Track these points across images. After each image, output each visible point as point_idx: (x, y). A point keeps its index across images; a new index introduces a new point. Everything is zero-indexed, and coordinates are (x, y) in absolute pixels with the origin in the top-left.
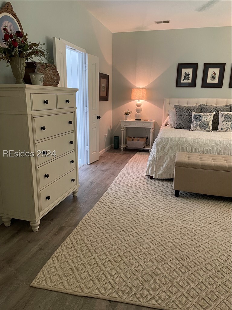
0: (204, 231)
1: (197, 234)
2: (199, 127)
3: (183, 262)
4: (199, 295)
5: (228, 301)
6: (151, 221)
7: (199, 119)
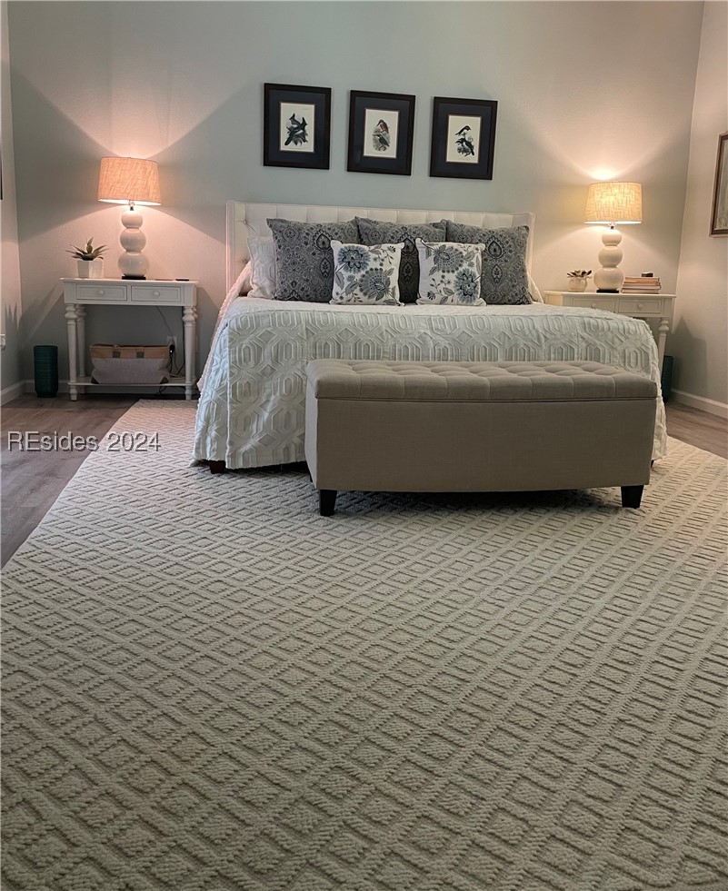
0: (459, 606)
1: (439, 619)
2: (361, 290)
3: (427, 722)
4: (532, 828)
5: (638, 819)
6: (257, 607)
7: (357, 264)
